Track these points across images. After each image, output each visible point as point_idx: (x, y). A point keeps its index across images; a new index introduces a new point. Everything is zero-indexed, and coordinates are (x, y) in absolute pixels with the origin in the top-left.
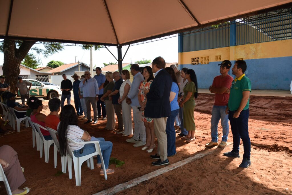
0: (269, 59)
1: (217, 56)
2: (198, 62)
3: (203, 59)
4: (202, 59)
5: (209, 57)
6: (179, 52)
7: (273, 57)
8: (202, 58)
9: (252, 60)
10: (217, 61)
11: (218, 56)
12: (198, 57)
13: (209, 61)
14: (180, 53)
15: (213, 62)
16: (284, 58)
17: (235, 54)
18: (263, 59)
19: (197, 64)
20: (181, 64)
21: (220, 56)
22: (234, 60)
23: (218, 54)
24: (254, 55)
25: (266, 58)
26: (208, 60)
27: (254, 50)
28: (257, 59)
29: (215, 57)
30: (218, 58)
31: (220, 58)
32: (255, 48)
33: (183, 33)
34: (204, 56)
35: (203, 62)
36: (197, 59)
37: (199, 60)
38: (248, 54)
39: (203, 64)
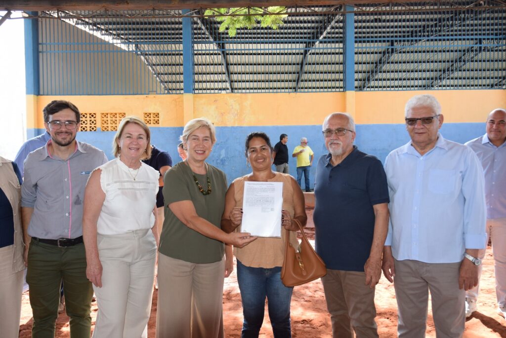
1: (148, 115)
2: (93, 125)
3: (109, 119)
4: (105, 119)
6: (28, 93)
7: (275, 125)
8: (105, 115)
9: (232, 127)
11: (150, 114)
12: (92, 112)
14: (32, 97)
17: (194, 112)
19: (88, 129)
20: (36, 128)
21: (157, 115)
23: (151, 110)
24: (236, 117)
25: (261, 125)
27: (237, 107)
28: (244, 127)
29: (143, 115)
30: (152, 119)
31: (156, 119)
32: (239, 104)
33: (40, 44)
34: (112, 112)
35: (108, 127)
36: (88, 116)
37: (95, 120)
38: (223, 115)
39: (108, 130)
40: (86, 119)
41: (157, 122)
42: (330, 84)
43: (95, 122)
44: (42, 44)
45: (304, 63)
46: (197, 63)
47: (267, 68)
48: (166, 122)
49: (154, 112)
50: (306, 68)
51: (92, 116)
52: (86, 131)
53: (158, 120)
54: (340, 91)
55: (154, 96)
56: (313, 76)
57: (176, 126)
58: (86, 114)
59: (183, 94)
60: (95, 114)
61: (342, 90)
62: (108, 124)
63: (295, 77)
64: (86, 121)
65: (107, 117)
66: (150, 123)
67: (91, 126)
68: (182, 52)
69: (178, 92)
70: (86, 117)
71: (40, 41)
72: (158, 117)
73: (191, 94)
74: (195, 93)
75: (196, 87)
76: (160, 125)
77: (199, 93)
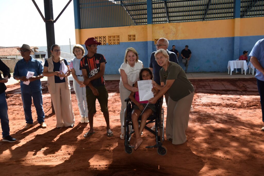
0: (191, 40)
1: (130, 36)
3: (112, 39)
4: (110, 39)
5: (120, 37)
6: (76, 28)
7: (195, 38)
8: (110, 37)
9: (172, 40)
10: (130, 41)
11: (131, 35)
12: (104, 36)
13: (120, 42)
14: (78, 30)
15: (125, 43)
16: (205, 39)
17: (152, 34)
18: (184, 40)
19: (103, 44)
21: (134, 36)
22: (152, 41)
23: (132, 33)
24: (174, 35)
25: (187, 39)
26: (119, 40)
27: (174, 30)
29: (128, 36)
30: (132, 38)
31: (134, 38)
32: (176, 28)
33: (80, 4)
34: (113, 35)
35: (111, 43)
36: (102, 38)
37: (105, 40)
38: (167, 34)
39: (111, 44)
40: (101, 39)
41: (134, 39)
42: (223, 15)
43: (105, 41)
44: (81, 4)
45: (209, 4)
46: (154, 8)
47: (191, 8)
48: (139, 39)
49: (133, 34)
50: (210, 7)
51: (104, 38)
52: (102, 45)
53: (135, 38)
54: (231, 19)
55: (133, 26)
56: (214, 11)
57: (144, 41)
58: (101, 37)
59: (147, 24)
60: (105, 37)
61: (233, 18)
62: (111, 41)
63: (204, 12)
64: (102, 40)
65: (111, 38)
66: (131, 40)
67: (104, 42)
68: (146, 3)
69: (145, 24)
70: (101, 38)
71: (80, 3)
72: (135, 37)
73: (151, 24)
74: (153, 24)
75: (153, 21)
76: (136, 41)
77: (155, 24)
